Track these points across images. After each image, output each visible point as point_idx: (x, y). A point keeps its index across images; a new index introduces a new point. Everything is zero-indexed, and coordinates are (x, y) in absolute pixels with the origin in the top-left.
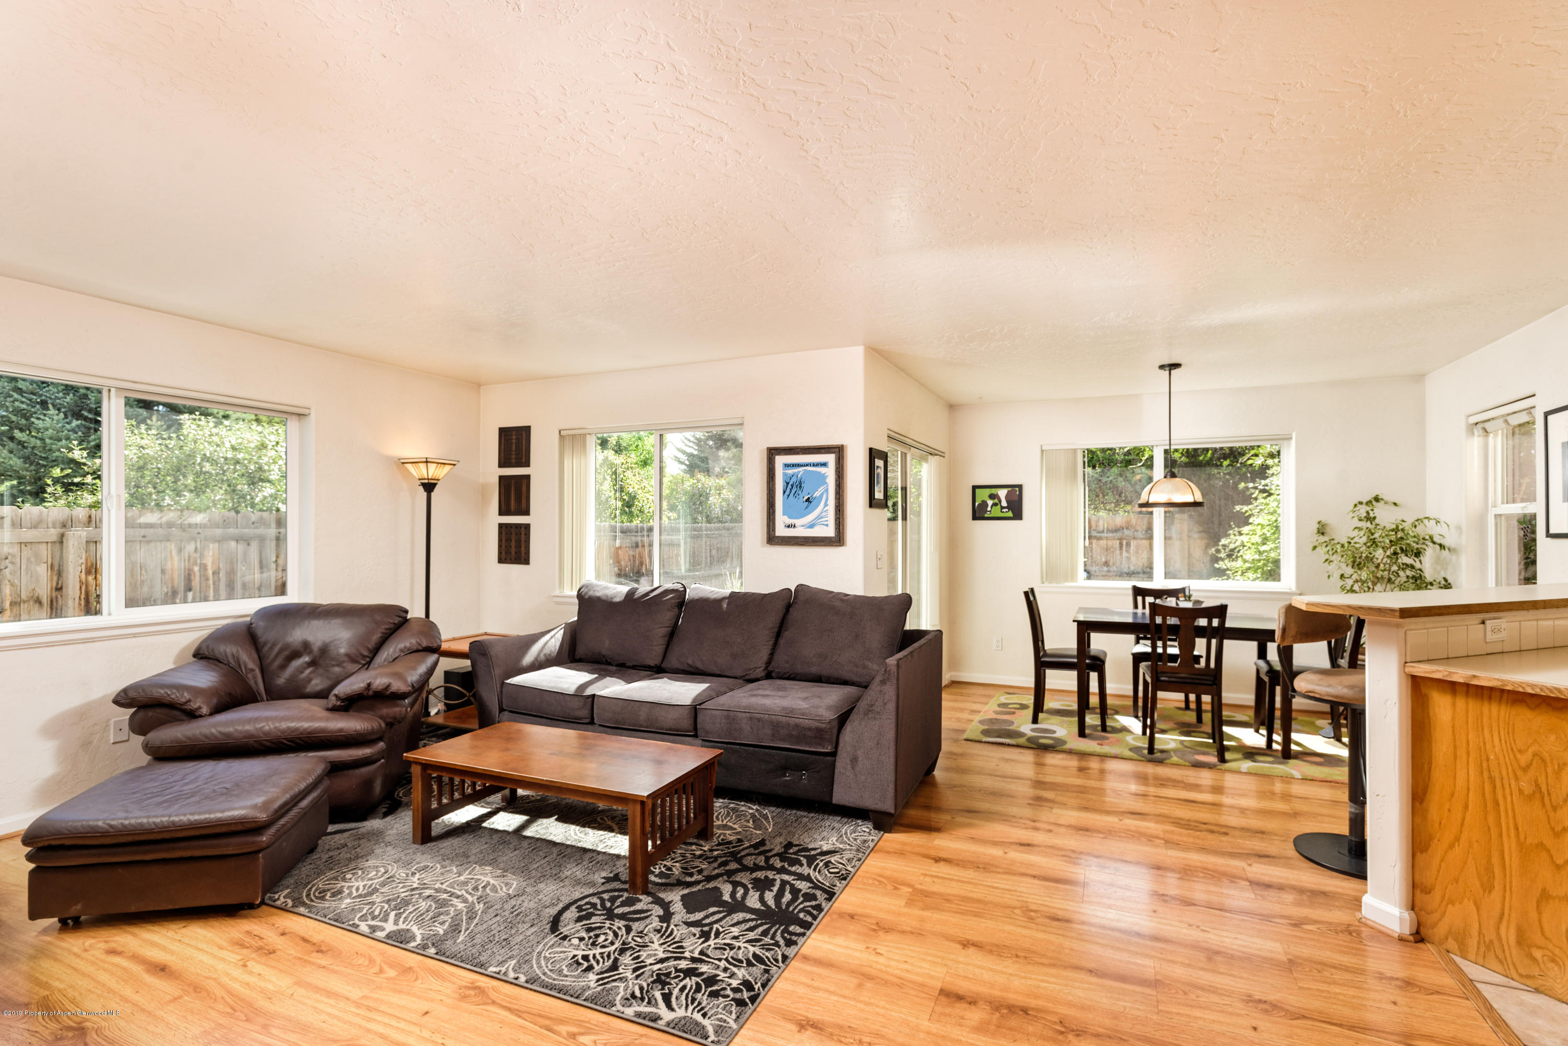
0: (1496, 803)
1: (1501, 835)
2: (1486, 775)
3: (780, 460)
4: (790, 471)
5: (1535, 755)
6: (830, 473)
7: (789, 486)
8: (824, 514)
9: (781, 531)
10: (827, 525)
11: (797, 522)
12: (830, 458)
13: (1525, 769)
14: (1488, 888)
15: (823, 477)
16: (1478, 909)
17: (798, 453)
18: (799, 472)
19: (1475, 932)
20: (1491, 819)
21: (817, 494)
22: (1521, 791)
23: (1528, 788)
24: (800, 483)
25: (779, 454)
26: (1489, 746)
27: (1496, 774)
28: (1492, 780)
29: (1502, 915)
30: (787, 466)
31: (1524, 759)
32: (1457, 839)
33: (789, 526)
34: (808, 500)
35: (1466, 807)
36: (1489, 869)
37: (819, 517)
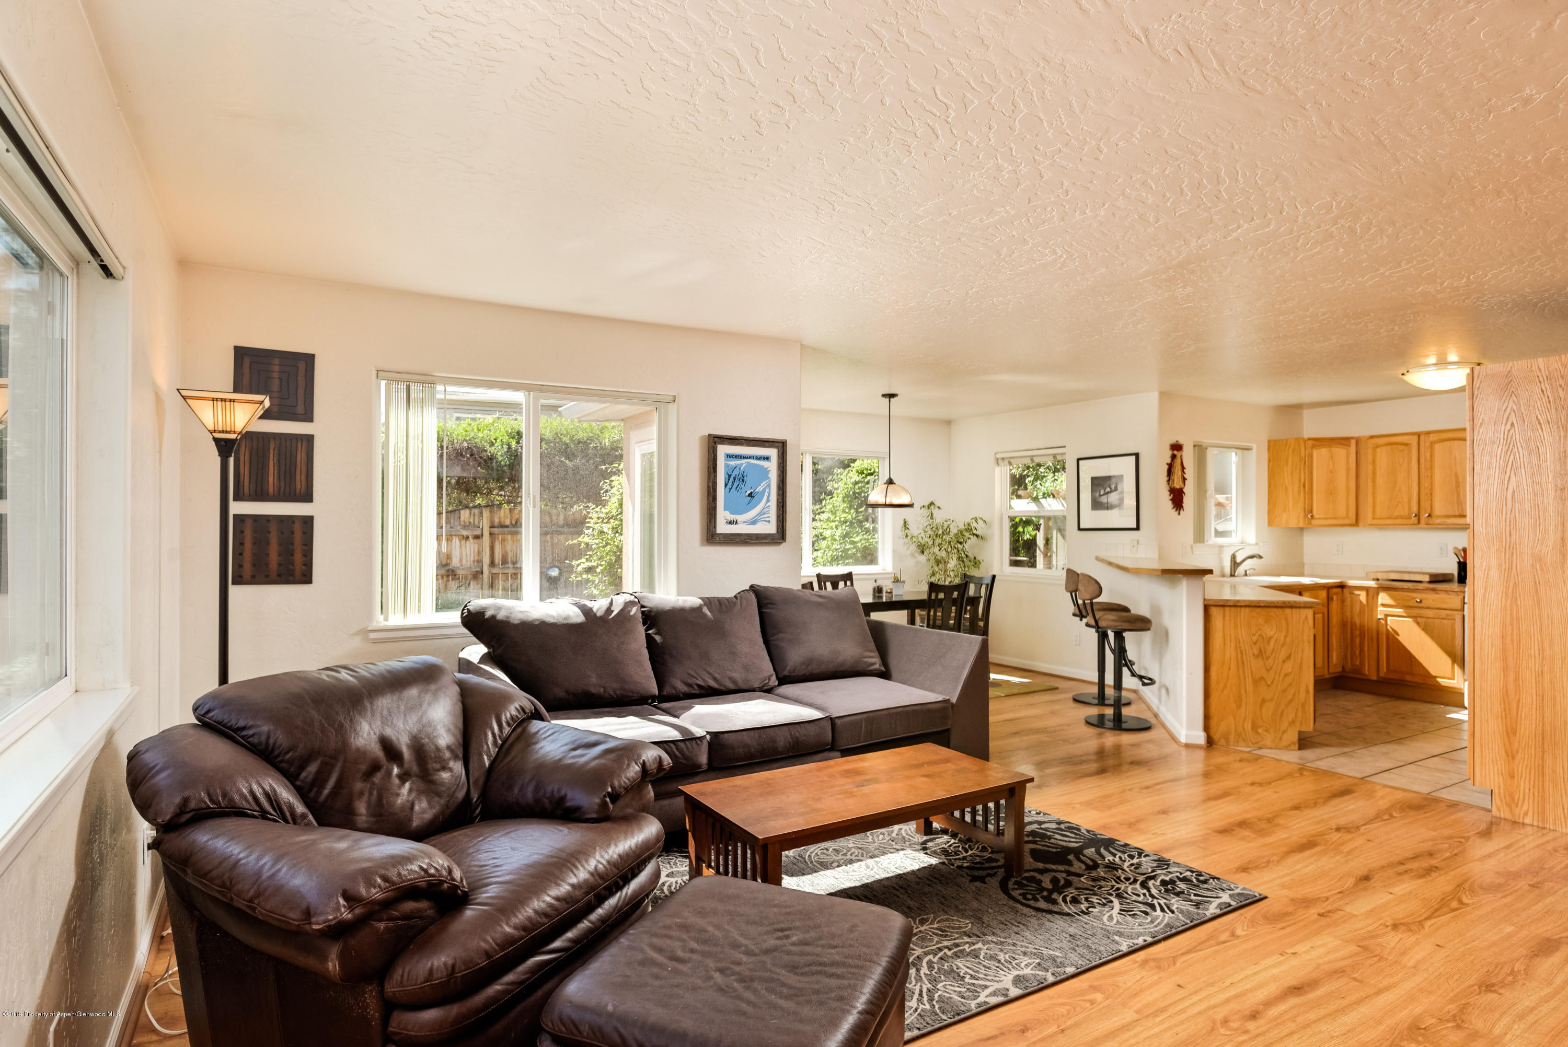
0: (1243, 663)
1: (1245, 679)
2: (1238, 650)
3: (723, 450)
4: (733, 463)
5: (1260, 635)
6: (772, 467)
7: (732, 479)
8: (766, 510)
9: (722, 528)
10: (769, 522)
11: (740, 518)
12: (773, 453)
13: (1255, 643)
14: (1239, 706)
15: (766, 472)
16: (1235, 718)
17: (741, 444)
18: (742, 464)
19: (1233, 730)
20: (1241, 671)
21: (760, 489)
22: (1254, 654)
23: (1256, 652)
24: (743, 476)
25: (722, 443)
26: (1240, 636)
27: (1243, 648)
28: (1241, 652)
29: (1245, 718)
30: (729, 456)
31: (1254, 638)
32: (1225, 686)
33: (730, 523)
34: (750, 495)
35: (1230, 669)
36: (1240, 697)
37: (761, 513)
